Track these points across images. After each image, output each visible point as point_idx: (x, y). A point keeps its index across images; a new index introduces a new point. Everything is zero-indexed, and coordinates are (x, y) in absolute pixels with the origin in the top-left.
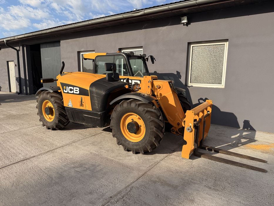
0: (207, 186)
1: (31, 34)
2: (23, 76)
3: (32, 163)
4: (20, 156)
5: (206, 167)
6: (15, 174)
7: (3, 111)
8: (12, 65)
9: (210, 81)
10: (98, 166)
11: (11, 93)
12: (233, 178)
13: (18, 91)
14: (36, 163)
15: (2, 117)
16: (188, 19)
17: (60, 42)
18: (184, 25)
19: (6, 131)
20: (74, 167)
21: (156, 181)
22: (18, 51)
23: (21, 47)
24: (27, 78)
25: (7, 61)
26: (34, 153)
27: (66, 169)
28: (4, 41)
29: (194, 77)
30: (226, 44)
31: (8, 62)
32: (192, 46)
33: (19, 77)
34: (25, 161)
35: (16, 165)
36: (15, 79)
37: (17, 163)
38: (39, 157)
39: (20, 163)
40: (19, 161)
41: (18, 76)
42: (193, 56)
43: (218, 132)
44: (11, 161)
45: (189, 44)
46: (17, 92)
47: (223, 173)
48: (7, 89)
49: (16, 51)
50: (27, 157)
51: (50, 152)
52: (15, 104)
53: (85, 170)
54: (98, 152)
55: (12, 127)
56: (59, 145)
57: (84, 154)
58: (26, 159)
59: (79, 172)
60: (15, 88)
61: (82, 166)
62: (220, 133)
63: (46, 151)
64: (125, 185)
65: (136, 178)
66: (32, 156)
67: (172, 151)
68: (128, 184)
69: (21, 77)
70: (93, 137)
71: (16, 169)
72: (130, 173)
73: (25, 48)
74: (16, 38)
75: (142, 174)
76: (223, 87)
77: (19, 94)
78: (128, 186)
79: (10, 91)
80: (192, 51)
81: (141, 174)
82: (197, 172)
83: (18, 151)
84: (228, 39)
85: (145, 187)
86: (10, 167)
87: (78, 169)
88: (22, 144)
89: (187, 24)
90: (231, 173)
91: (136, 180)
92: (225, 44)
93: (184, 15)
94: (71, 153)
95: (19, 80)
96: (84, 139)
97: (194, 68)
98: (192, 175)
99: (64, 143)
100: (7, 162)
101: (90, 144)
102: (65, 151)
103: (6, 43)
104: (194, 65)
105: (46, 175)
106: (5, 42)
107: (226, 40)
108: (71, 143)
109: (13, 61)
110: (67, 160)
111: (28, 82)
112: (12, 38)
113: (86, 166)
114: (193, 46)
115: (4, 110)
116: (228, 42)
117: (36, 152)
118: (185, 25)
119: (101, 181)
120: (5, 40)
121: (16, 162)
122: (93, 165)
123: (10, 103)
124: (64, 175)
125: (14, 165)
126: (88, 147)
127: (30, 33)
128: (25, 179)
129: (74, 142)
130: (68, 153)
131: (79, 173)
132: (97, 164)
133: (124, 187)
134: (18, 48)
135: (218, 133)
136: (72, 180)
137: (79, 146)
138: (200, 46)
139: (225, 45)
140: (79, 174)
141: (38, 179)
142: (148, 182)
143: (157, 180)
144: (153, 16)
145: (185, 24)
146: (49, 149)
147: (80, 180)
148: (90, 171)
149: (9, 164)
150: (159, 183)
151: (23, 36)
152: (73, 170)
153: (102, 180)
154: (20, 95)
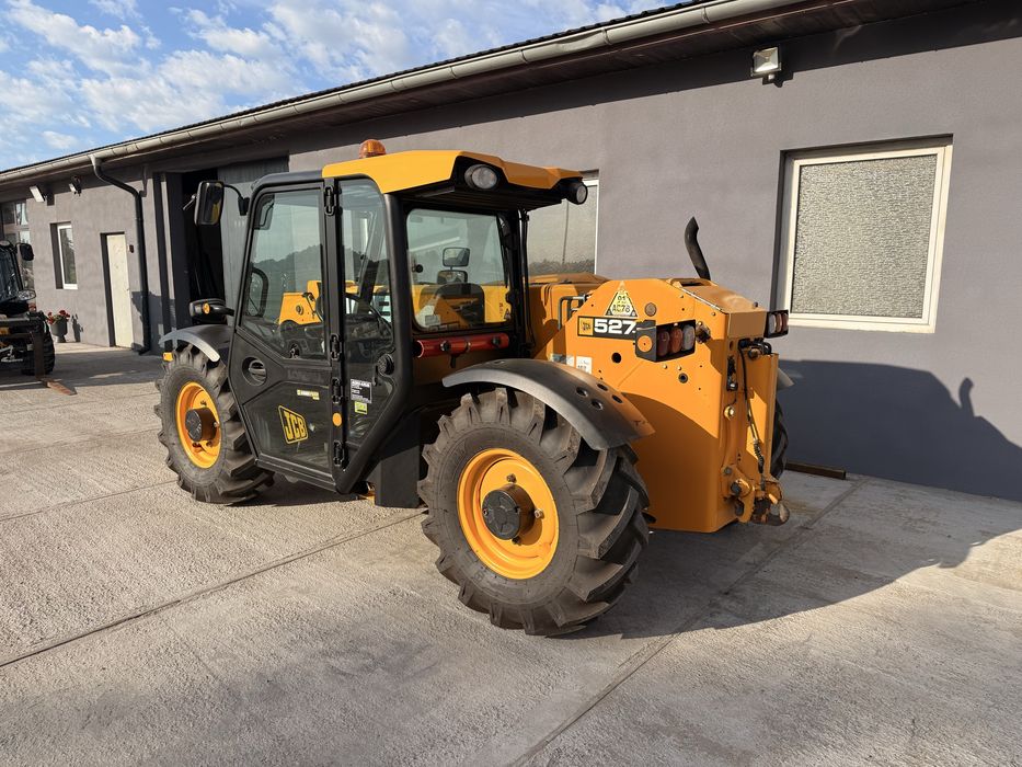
0: (877, 757)
1: (184, 134)
2: (155, 288)
3: (165, 629)
4: (125, 596)
5: (870, 669)
6: (97, 674)
7: (81, 417)
8: (119, 248)
9: (874, 305)
10: (420, 650)
11: (114, 349)
12: (992, 724)
13: (141, 342)
14: (181, 630)
15: (75, 439)
16: (782, 59)
17: (286, 159)
18: (766, 81)
19: (83, 497)
20: (324, 654)
21: (660, 728)
22: (139, 197)
23: (150, 182)
24: (172, 296)
25: (101, 234)
26: (177, 587)
27: (294, 658)
28: (90, 162)
29: (807, 287)
30: (945, 154)
31: (104, 237)
32: (797, 164)
33: (142, 292)
34: (141, 621)
35: (106, 636)
36: (128, 298)
37: (111, 629)
38: (194, 604)
39: (122, 630)
40: (117, 619)
41: (138, 288)
42: (802, 203)
43: (910, 515)
44: (88, 620)
45: (787, 156)
46: (135, 346)
47: (944, 699)
48: (103, 332)
49: (132, 198)
50: (152, 603)
51: (238, 584)
52: (125, 389)
53: (367, 669)
54: (419, 588)
55: (105, 482)
56: (273, 556)
57: (367, 598)
58: (146, 614)
59: (344, 674)
60: (128, 333)
61: (356, 651)
62: (916, 517)
63: (223, 581)
64: (531, 740)
65: (574, 709)
66: (169, 598)
67: (720, 592)
68: (540, 738)
69: (150, 289)
70: (404, 523)
71: (103, 653)
72: (547, 686)
73: (164, 185)
74: (130, 148)
75: (597, 691)
76: (930, 329)
77: (142, 352)
78: (542, 745)
79: (113, 343)
80: (799, 186)
81: (594, 692)
82: (832, 693)
83: (120, 576)
84: (951, 136)
85: (614, 755)
86: (83, 643)
87: (342, 659)
88: (138, 549)
89: (780, 77)
90: (983, 699)
91: (573, 718)
92: (935, 155)
93: (764, 41)
94: (316, 591)
95: (143, 300)
96: (368, 532)
97: (806, 253)
98: (810, 704)
99: (292, 549)
100: (76, 625)
101: (393, 554)
102: (294, 584)
103: (99, 168)
104: (806, 240)
105: (217, 683)
106: (94, 164)
107: (944, 139)
108: (319, 547)
109: (123, 233)
110: (299, 623)
111: (173, 310)
112: (118, 150)
113: (374, 651)
114: (801, 167)
115: (86, 412)
116: (950, 148)
117: (186, 585)
118: (772, 81)
119: (432, 718)
120: (92, 157)
121: (107, 624)
122: (401, 647)
123: (108, 387)
124: (284, 685)
125: (97, 635)
126: (384, 567)
127: (179, 129)
128: (136, 697)
129: (331, 545)
130: (306, 592)
131: (343, 678)
132: (417, 642)
133: (524, 751)
134: (137, 185)
135: (910, 519)
136: (315, 707)
137: (350, 563)
138: (830, 166)
139: (939, 158)
140: (342, 681)
141: (185, 699)
142: (623, 730)
143: (662, 722)
144: (642, 51)
145: (771, 77)
146: (234, 575)
147: (346, 711)
148: (388, 670)
149: (82, 631)
150: (669, 736)
151: (156, 141)
152: (321, 666)
153: (433, 713)
154: (147, 358)
